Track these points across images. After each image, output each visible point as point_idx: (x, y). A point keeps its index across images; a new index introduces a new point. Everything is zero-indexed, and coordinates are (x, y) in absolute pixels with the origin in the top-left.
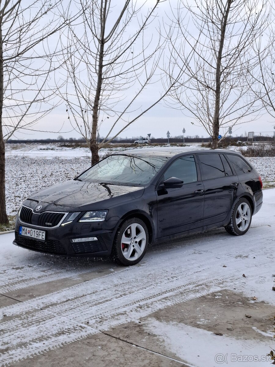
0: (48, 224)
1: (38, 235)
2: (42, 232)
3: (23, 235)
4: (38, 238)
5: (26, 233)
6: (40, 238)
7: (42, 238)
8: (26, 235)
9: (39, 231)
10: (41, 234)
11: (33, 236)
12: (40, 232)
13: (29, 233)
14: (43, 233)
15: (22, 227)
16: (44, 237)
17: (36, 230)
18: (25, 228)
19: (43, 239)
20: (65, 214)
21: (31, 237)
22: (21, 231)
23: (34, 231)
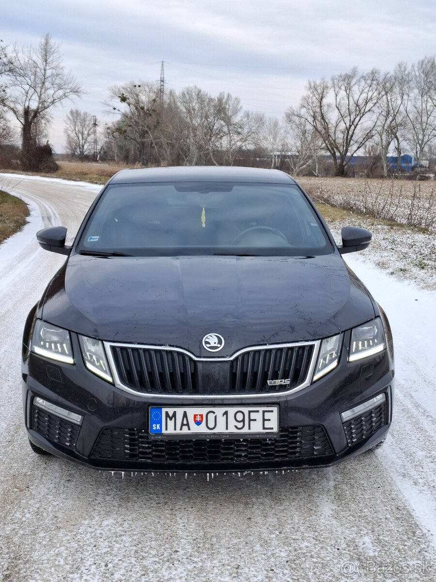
0: (278, 382)
1: (243, 421)
2: (261, 409)
3: (173, 432)
4: (245, 430)
5: (188, 425)
6: (256, 428)
7: (264, 428)
8: (185, 430)
9: (246, 410)
10: (258, 416)
11: (221, 429)
12: (250, 412)
13: (198, 423)
14: (264, 412)
15: (164, 410)
16: (273, 424)
17: (232, 411)
18: (180, 411)
19: (272, 429)
20: (312, 347)
21: (214, 434)
22: (160, 422)
23: (226, 413)
